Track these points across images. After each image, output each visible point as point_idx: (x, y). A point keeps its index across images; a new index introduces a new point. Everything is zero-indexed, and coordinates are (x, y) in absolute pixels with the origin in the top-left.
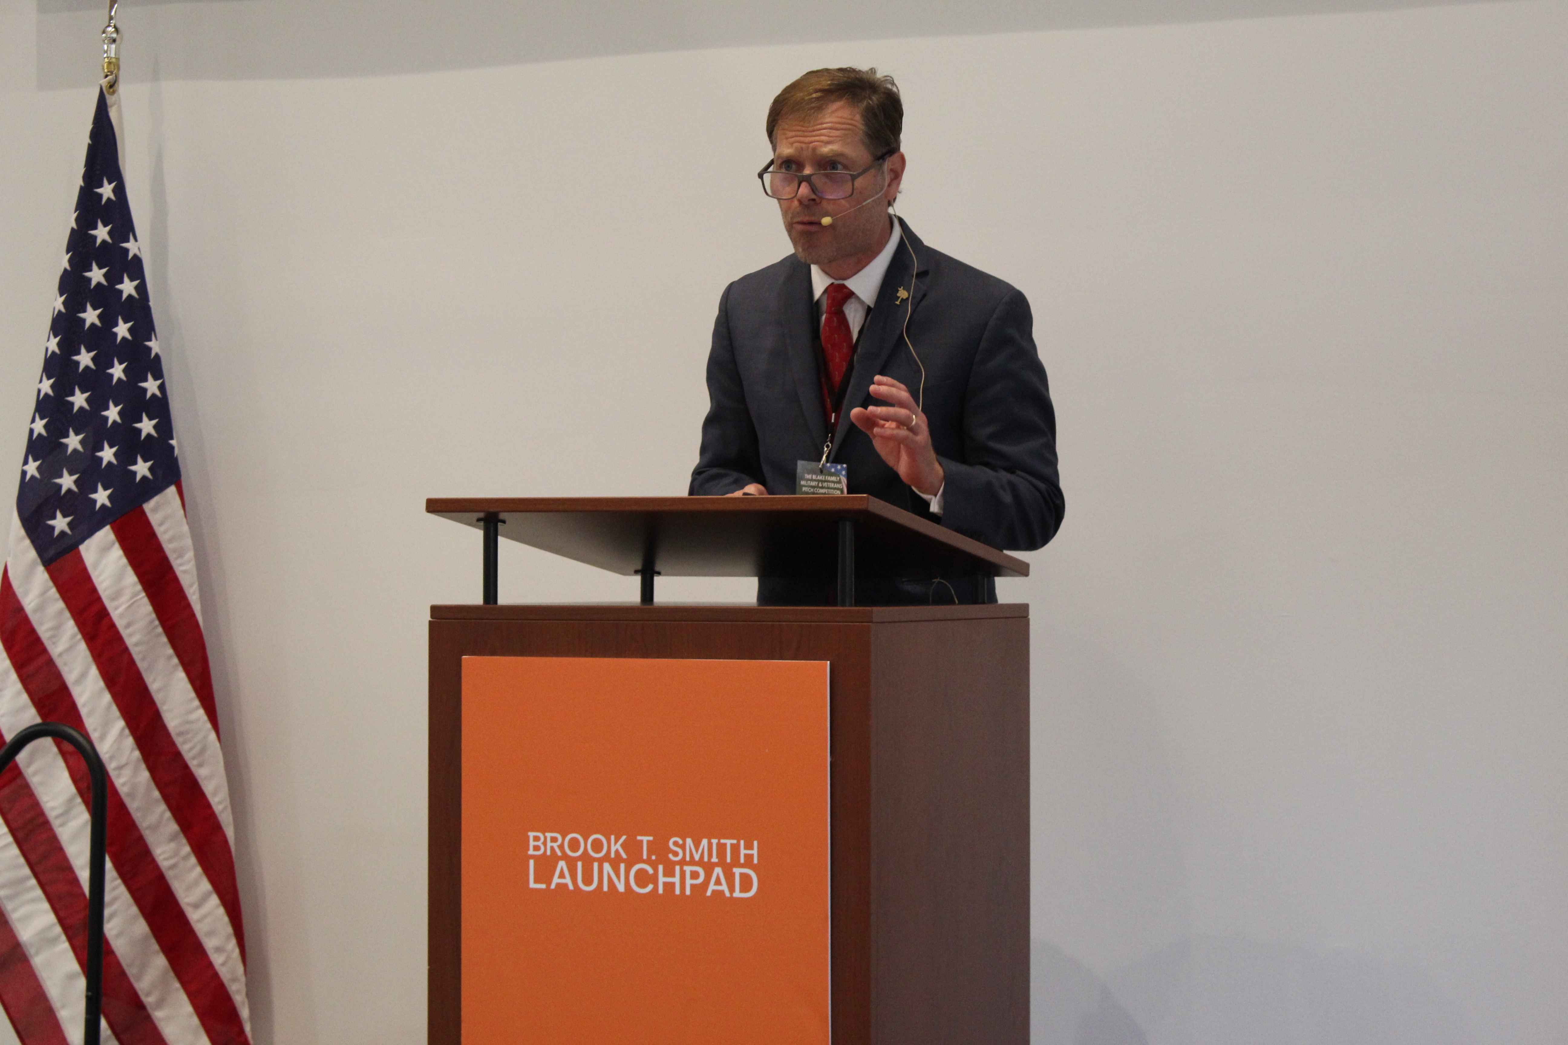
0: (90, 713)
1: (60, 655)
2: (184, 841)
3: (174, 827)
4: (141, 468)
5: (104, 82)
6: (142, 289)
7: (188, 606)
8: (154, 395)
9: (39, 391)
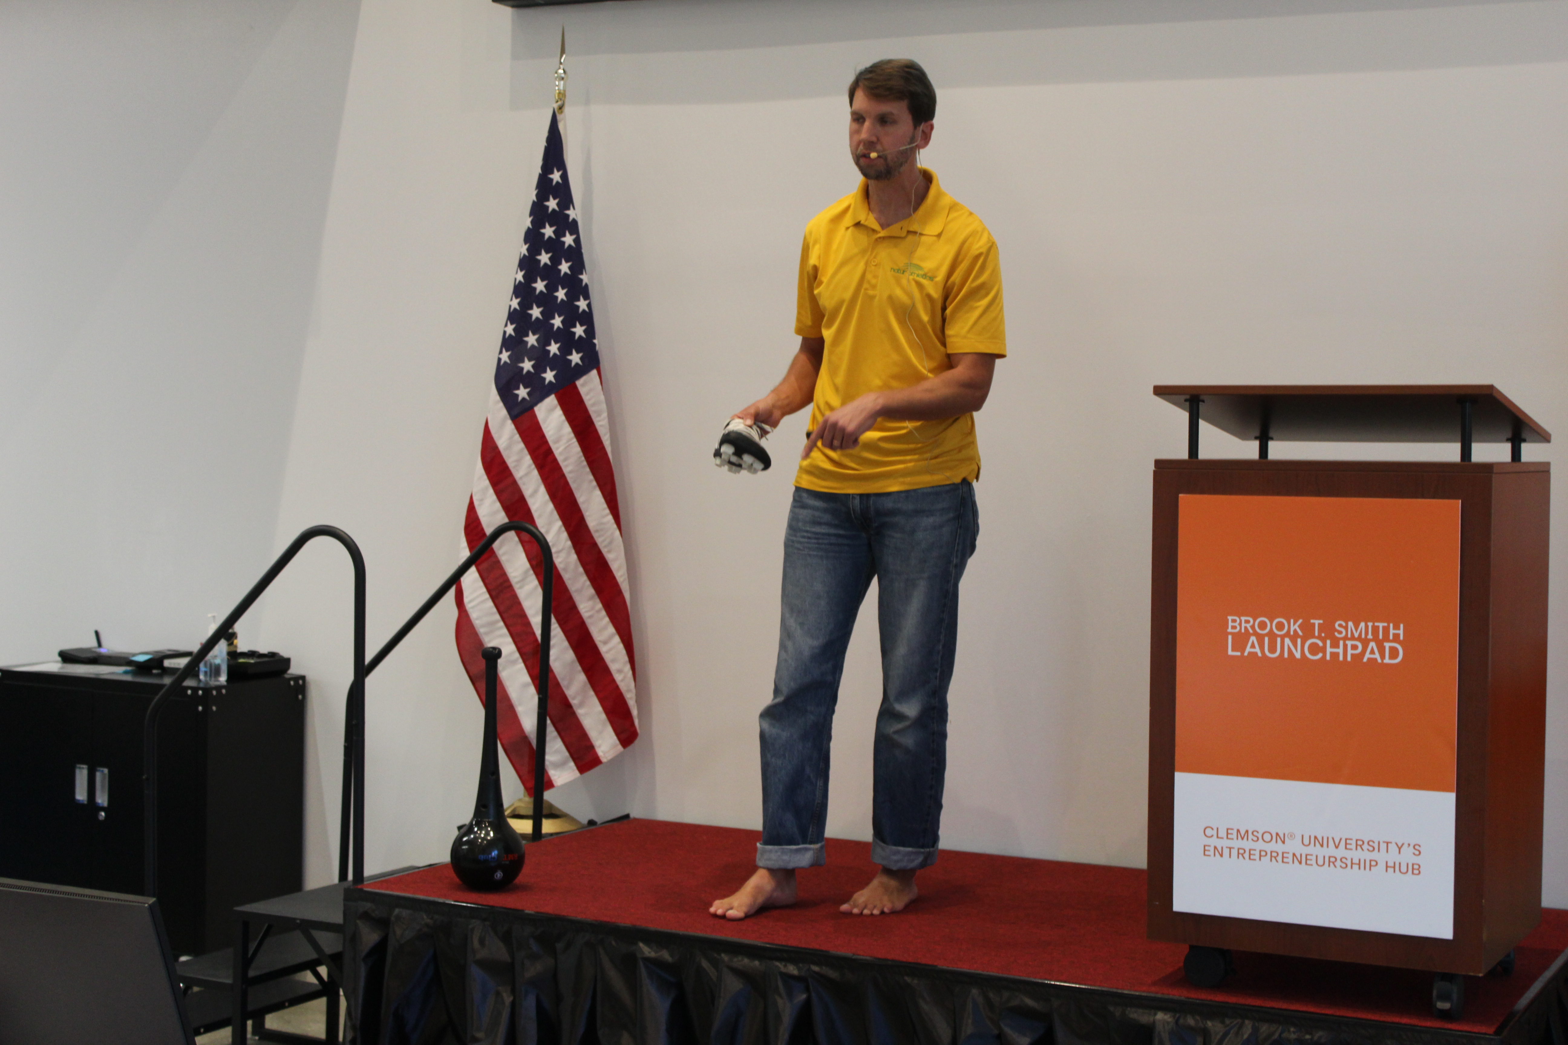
0: (540, 516)
1: (521, 478)
2: (598, 600)
3: (592, 591)
4: (575, 358)
5: (556, 106)
6: (577, 241)
7: (603, 448)
8: (584, 311)
9: (510, 306)
